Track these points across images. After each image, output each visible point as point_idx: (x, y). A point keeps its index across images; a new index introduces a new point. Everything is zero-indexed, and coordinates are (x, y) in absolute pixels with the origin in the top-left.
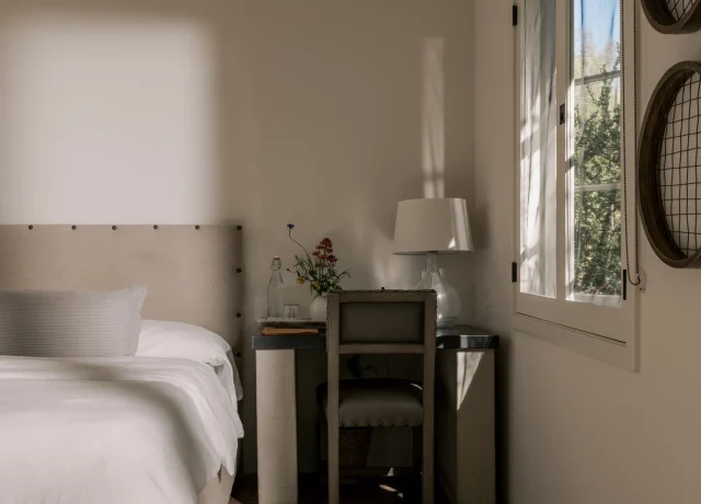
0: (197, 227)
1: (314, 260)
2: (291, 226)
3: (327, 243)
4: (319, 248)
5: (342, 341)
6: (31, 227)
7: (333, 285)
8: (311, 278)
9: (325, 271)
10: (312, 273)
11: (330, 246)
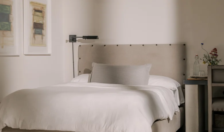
0: (170, 45)
1: (210, 55)
2: (202, 44)
3: (215, 50)
4: (212, 51)
5: (213, 82)
6: (117, 45)
7: (216, 64)
8: (209, 62)
9: (214, 60)
10: (209, 60)
11: (216, 51)
